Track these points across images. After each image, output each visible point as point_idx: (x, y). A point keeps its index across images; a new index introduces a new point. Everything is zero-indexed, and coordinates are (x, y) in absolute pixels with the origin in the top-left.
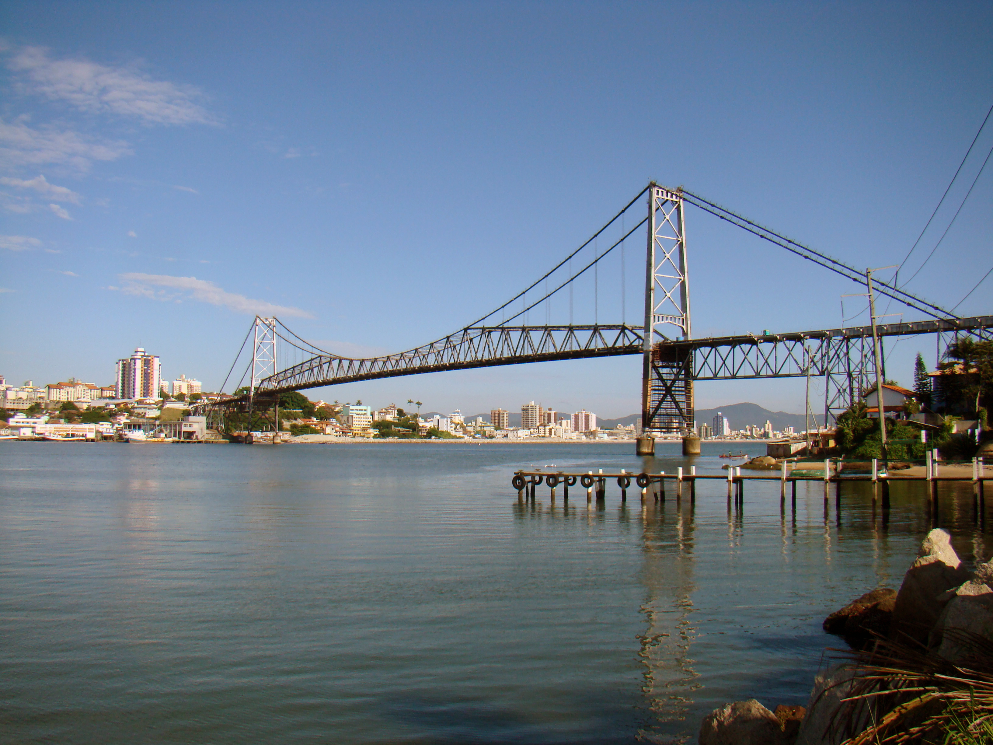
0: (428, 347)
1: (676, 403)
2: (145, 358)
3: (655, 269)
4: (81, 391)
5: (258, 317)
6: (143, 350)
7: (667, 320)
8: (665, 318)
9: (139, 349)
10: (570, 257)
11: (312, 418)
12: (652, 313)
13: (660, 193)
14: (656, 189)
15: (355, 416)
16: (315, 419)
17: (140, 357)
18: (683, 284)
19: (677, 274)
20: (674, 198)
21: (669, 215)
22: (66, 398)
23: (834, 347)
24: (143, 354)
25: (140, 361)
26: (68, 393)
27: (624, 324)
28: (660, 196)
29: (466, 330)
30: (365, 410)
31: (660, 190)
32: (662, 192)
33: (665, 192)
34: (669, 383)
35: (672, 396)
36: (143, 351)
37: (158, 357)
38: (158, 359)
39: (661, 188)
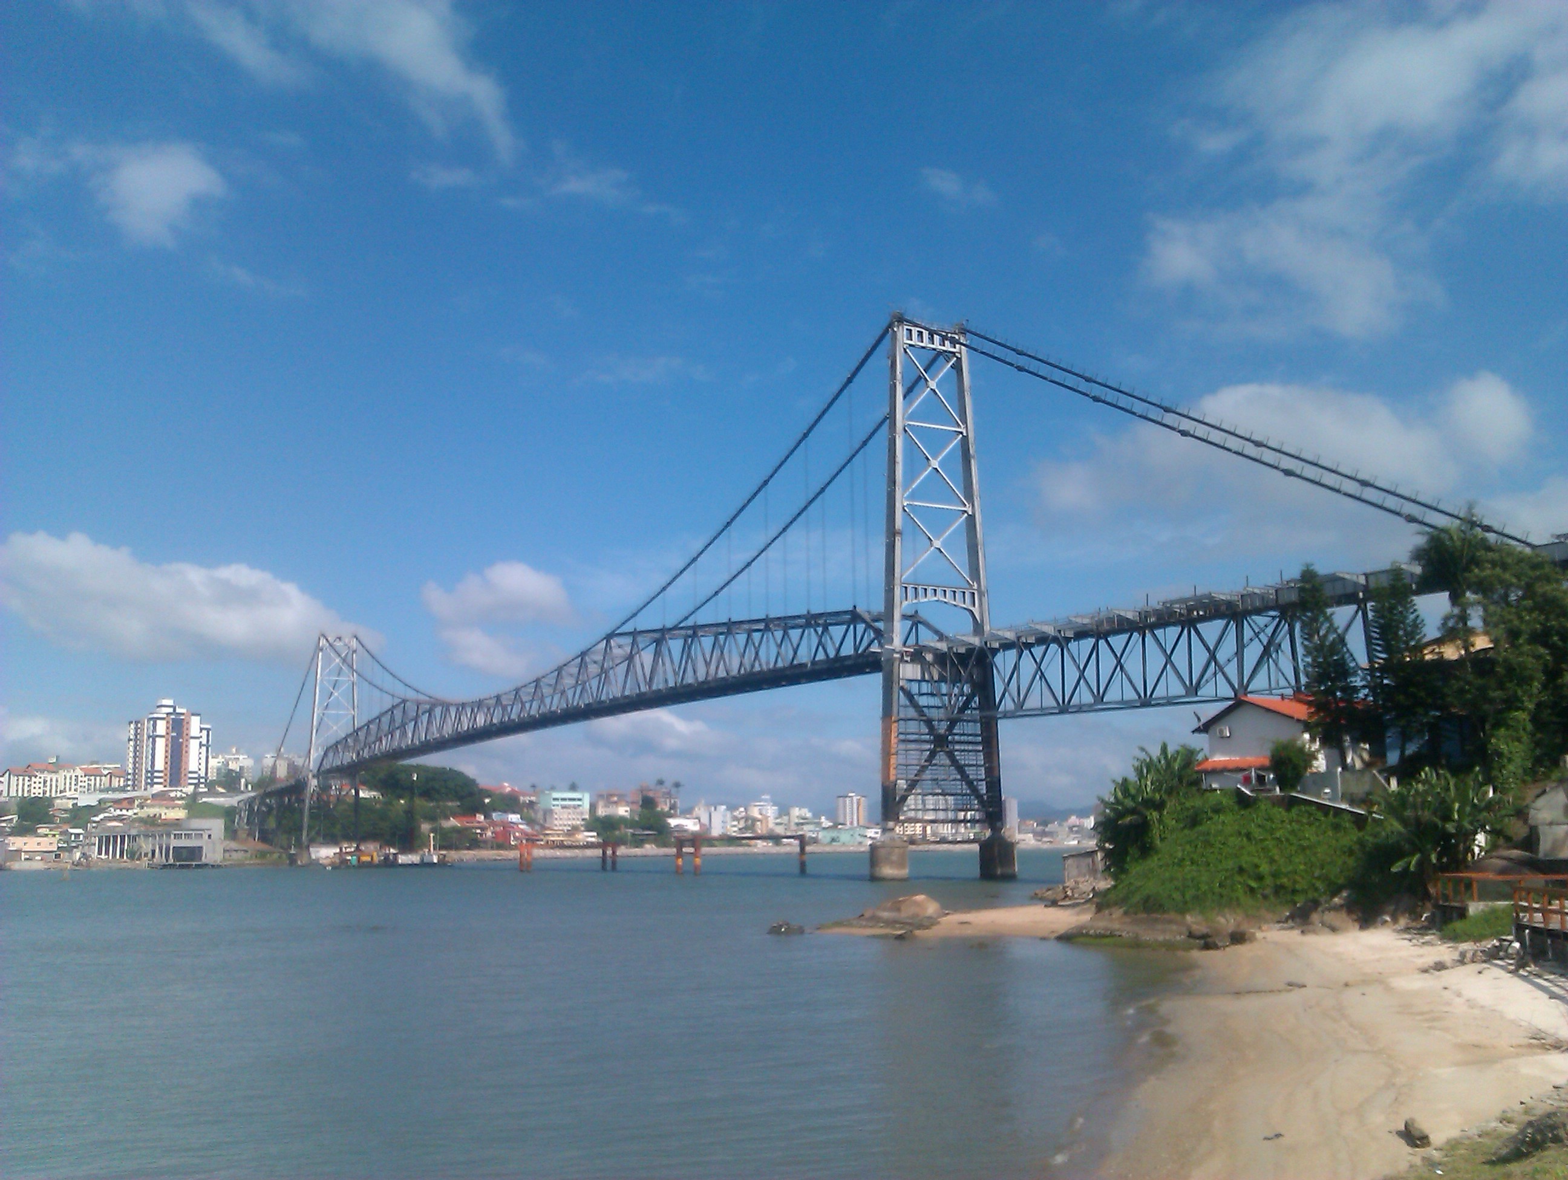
0: (552, 674)
1: (960, 769)
2: (173, 717)
3: (904, 491)
4: (71, 778)
5: (325, 637)
6: (170, 702)
7: (935, 595)
8: (929, 592)
9: (165, 702)
10: (766, 483)
11: (478, 815)
12: (897, 581)
13: (915, 335)
14: (906, 327)
15: (557, 809)
16: (483, 817)
17: (165, 716)
18: (971, 518)
19: (958, 500)
20: (948, 347)
21: (937, 380)
22: (41, 791)
23: (1257, 635)
24: (171, 710)
25: (164, 722)
26: (45, 782)
27: (855, 607)
28: (915, 341)
29: (609, 637)
30: (580, 800)
31: (915, 330)
32: (920, 334)
33: (926, 334)
34: (942, 728)
35: (951, 755)
36: (172, 704)
37: (198, 715)
38: (198, 718)
39: (916, 325)
